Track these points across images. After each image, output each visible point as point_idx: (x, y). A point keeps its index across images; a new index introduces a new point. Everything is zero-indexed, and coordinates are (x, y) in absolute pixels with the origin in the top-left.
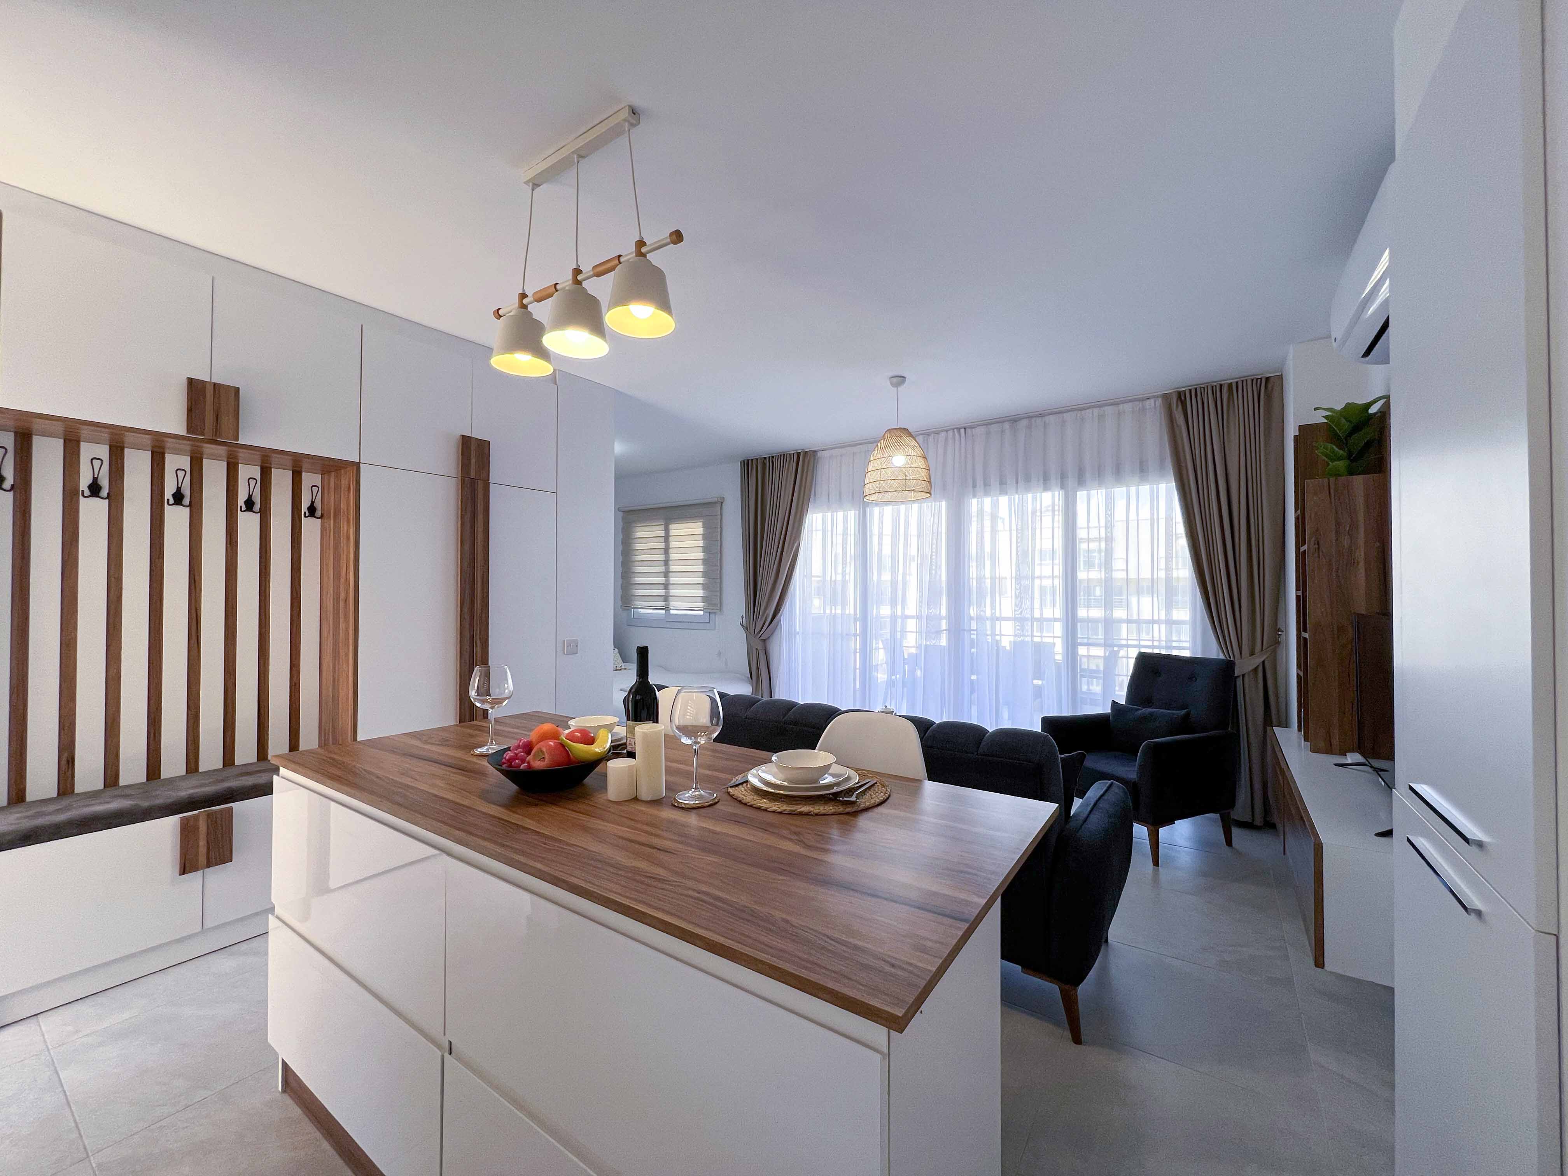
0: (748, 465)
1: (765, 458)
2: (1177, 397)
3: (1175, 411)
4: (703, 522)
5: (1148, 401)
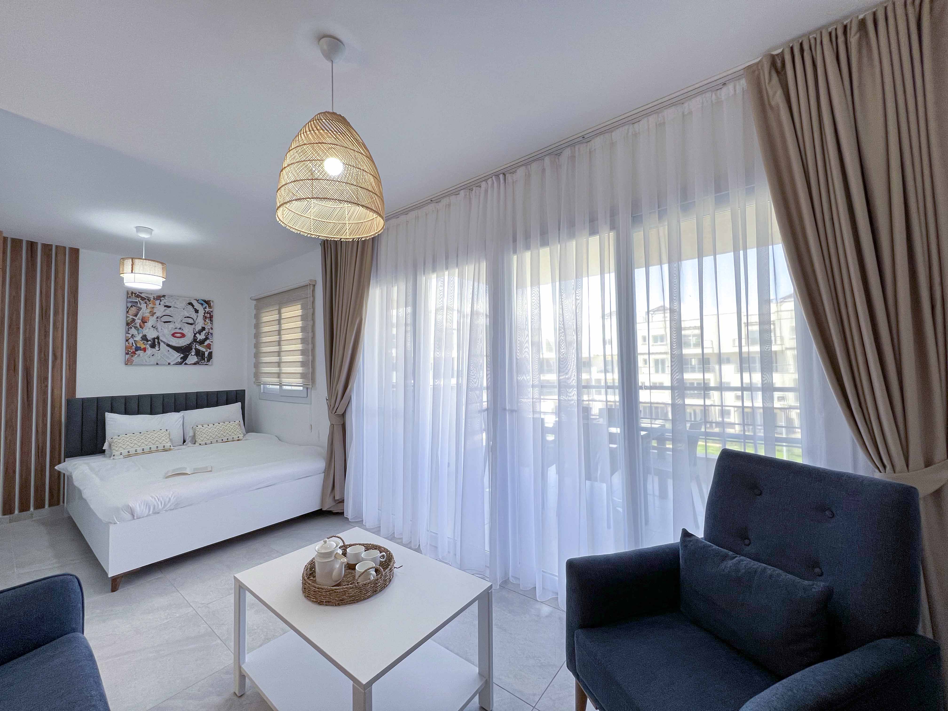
0: (325, 246)
2: (769, 63)
3: (768, 87)
4: (302, 305)
5: (724, 90)
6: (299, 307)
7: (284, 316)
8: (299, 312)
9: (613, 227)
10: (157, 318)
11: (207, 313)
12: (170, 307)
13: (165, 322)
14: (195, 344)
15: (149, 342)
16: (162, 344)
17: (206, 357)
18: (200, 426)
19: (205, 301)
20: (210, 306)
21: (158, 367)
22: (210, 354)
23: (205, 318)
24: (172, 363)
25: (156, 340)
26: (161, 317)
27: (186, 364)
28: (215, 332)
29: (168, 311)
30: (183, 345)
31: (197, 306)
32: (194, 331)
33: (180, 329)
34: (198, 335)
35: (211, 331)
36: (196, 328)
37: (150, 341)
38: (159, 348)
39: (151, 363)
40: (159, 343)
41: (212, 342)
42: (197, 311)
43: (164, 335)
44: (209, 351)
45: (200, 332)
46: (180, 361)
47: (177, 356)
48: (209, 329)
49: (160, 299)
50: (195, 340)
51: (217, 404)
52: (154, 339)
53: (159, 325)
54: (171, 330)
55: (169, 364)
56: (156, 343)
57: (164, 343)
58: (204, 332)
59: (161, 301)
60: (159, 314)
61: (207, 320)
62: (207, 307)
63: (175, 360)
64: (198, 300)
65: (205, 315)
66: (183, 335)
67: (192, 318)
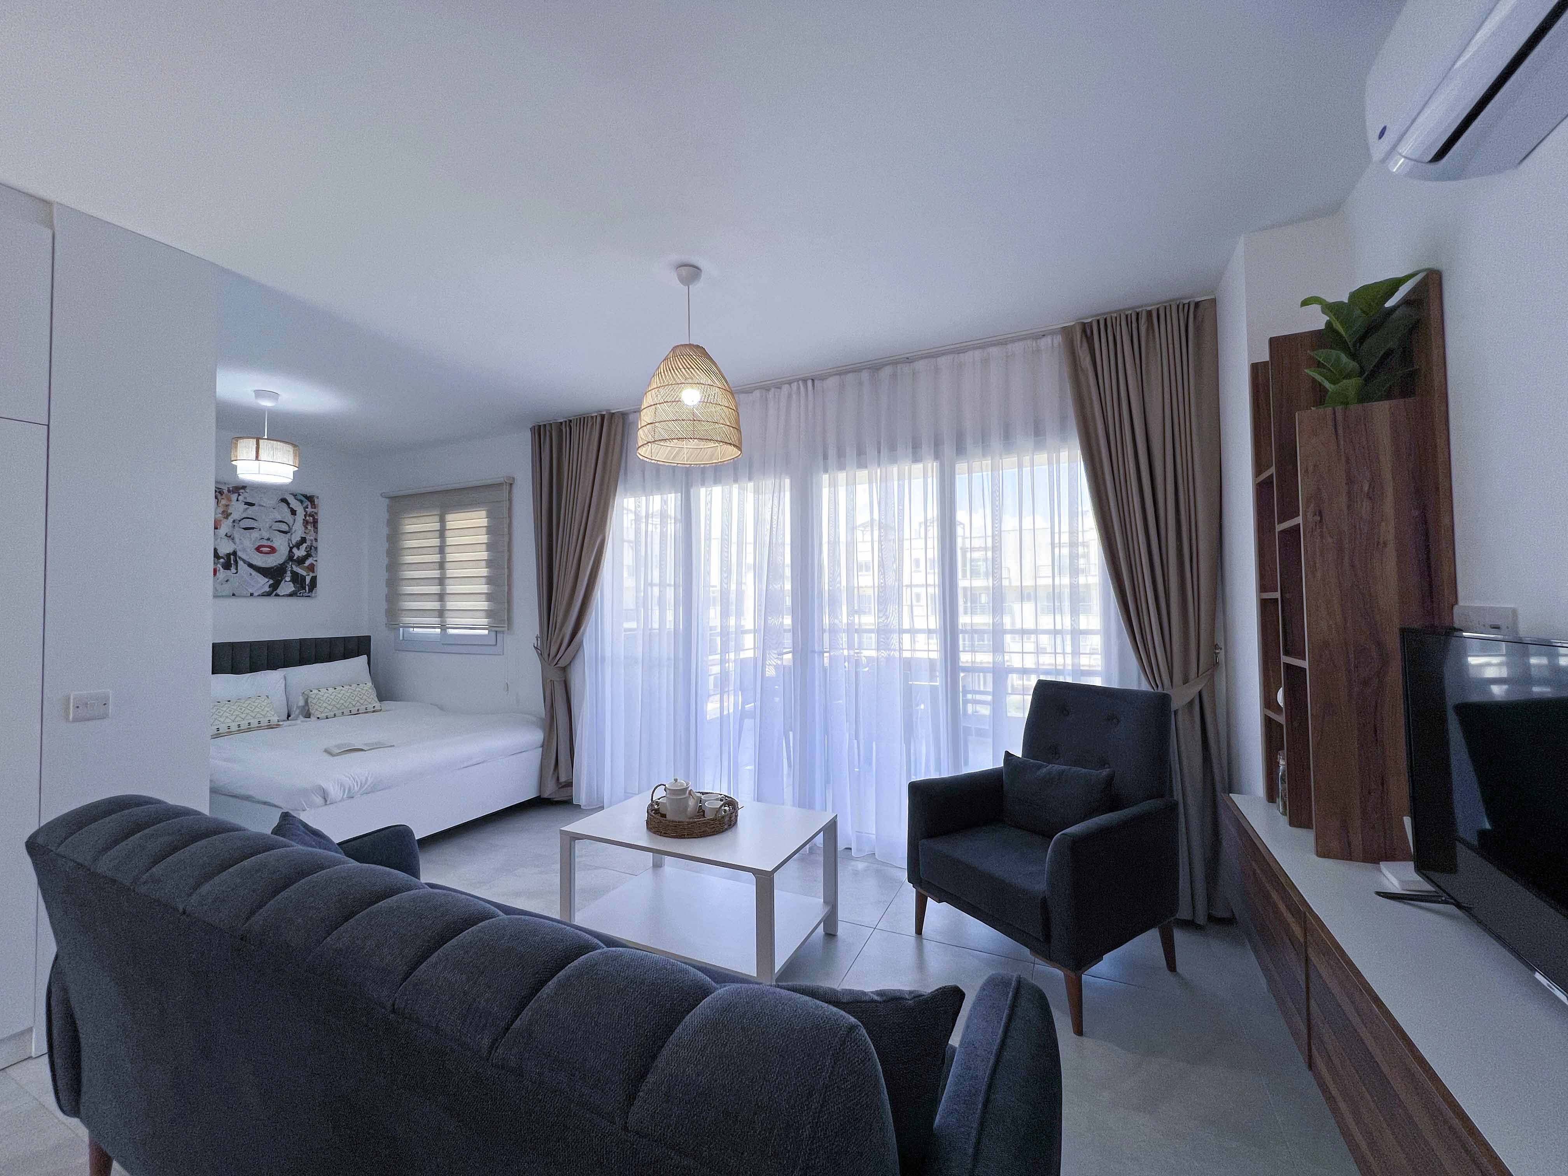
0: (539, 432)
1: (561, 423)
2: (1081, 331)
3: (1079, 351)
4: (488, 511)
5: (1044, 339)
6: (483, 513)
7: (449, 525)
8: (484, 522)
9: (937, 457)
10: (234, 521)
11: (310, 516)
12: (252, 505)
13: (245, 529)
14: (290, 563)
15: (222, 560)
16: (240, 563)
17: (308, 585)
18: (315, 691)
19: (306, 496)
20: (314, 506)
21: (233, 600)
22: (314, 580)
23: (306, 523)
24: (256, 594)
25: (232, 557)
26: (240, 521)
27: (277, 595)
28: (321, 545)
29: (251, 512)
30: (273, 565)
31: (294, 504)
32: (289, 543)
33: (268, 539)
34: (295, 550)
35: (314, 544)
36: (292, 540)
37: (222, 558)
38: (237, 569)
39: (224, 594)
40: (236, 562)
41: (316, 561)
42: (293, 512)
43: (244, 550)
44: (311, 574)
45: (298, 545)
46: (268, 590)
47: (264, 582)
48: (311, 540)
49: (239, 493)
50: (291, 557)
51: (330, 658)
52: (228, 555)
53: (237, 534)
54: (255, 541)
55: (252, 595)
56: (232, 562)
57: (244, 561)
58: (305, 545)
59: (239, 495)
60: (236, 516)
61: (309, 527)
62: (309, 507)
63: (261, 588)
64: (296, 495)
65: (305, 518)
66: (273, 550)
67: (286, 523)
